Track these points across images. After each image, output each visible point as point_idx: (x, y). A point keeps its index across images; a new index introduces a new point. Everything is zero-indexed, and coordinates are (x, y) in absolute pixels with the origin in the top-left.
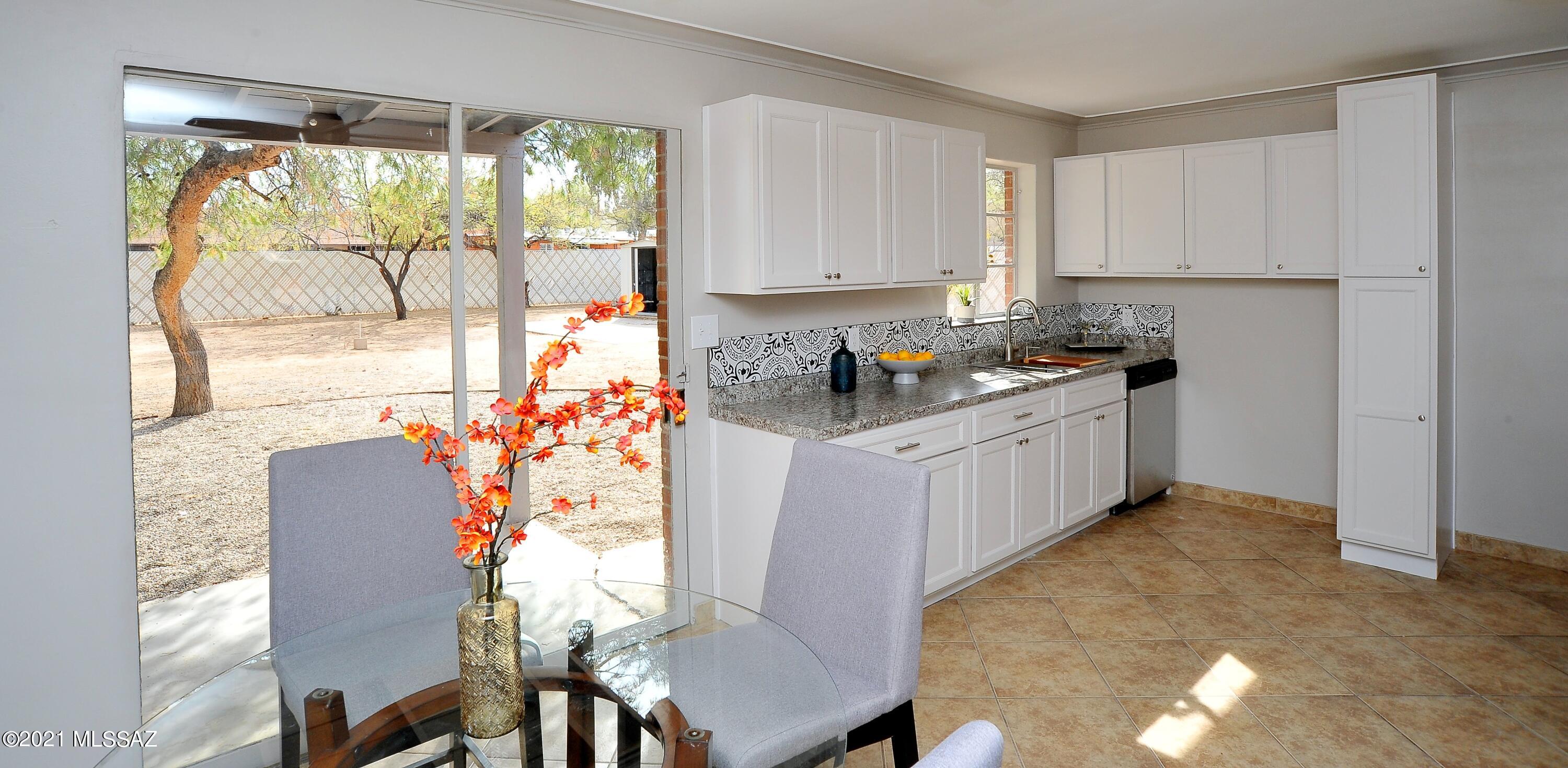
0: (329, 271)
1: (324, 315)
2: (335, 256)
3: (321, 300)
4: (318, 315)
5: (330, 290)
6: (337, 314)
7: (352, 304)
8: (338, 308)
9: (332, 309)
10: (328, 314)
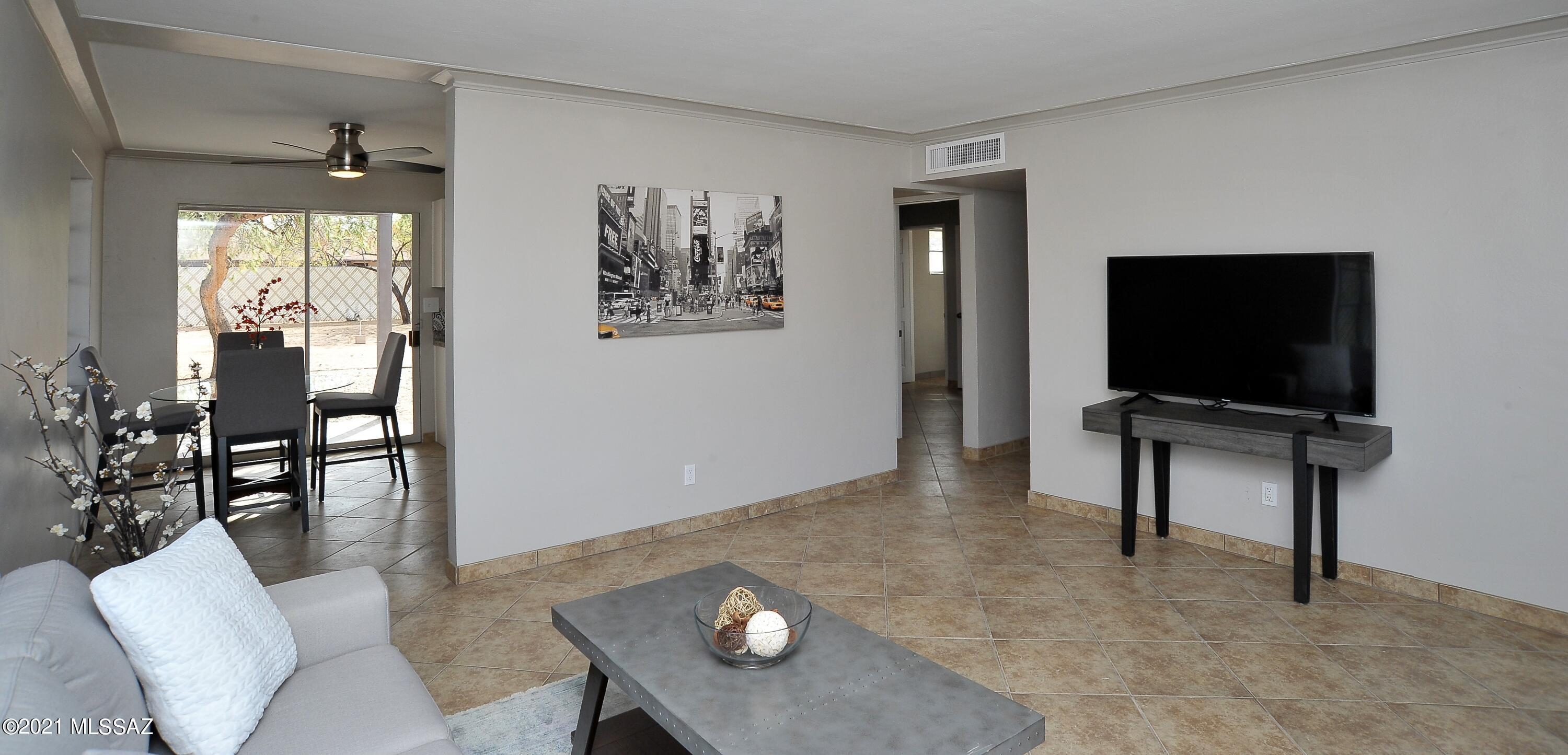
0: (350, 284)
1: (345, 320)
2: (355, 271)
3: (343, 308)
4: (340, 321)
5: (350, 301)
6: (356, 320)
7: (368, 311)
8: (357, 315)
9: (352, 315)
10: (348, 320)
